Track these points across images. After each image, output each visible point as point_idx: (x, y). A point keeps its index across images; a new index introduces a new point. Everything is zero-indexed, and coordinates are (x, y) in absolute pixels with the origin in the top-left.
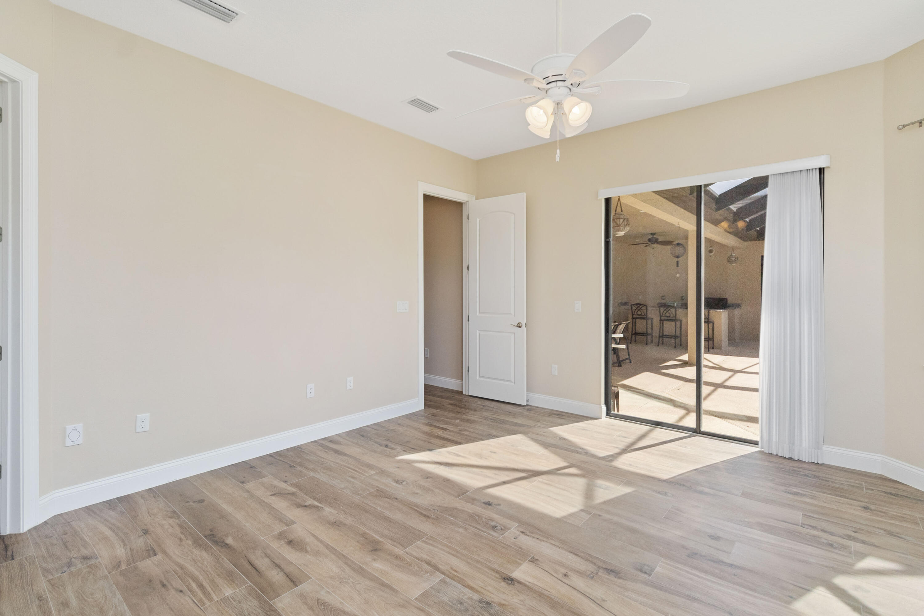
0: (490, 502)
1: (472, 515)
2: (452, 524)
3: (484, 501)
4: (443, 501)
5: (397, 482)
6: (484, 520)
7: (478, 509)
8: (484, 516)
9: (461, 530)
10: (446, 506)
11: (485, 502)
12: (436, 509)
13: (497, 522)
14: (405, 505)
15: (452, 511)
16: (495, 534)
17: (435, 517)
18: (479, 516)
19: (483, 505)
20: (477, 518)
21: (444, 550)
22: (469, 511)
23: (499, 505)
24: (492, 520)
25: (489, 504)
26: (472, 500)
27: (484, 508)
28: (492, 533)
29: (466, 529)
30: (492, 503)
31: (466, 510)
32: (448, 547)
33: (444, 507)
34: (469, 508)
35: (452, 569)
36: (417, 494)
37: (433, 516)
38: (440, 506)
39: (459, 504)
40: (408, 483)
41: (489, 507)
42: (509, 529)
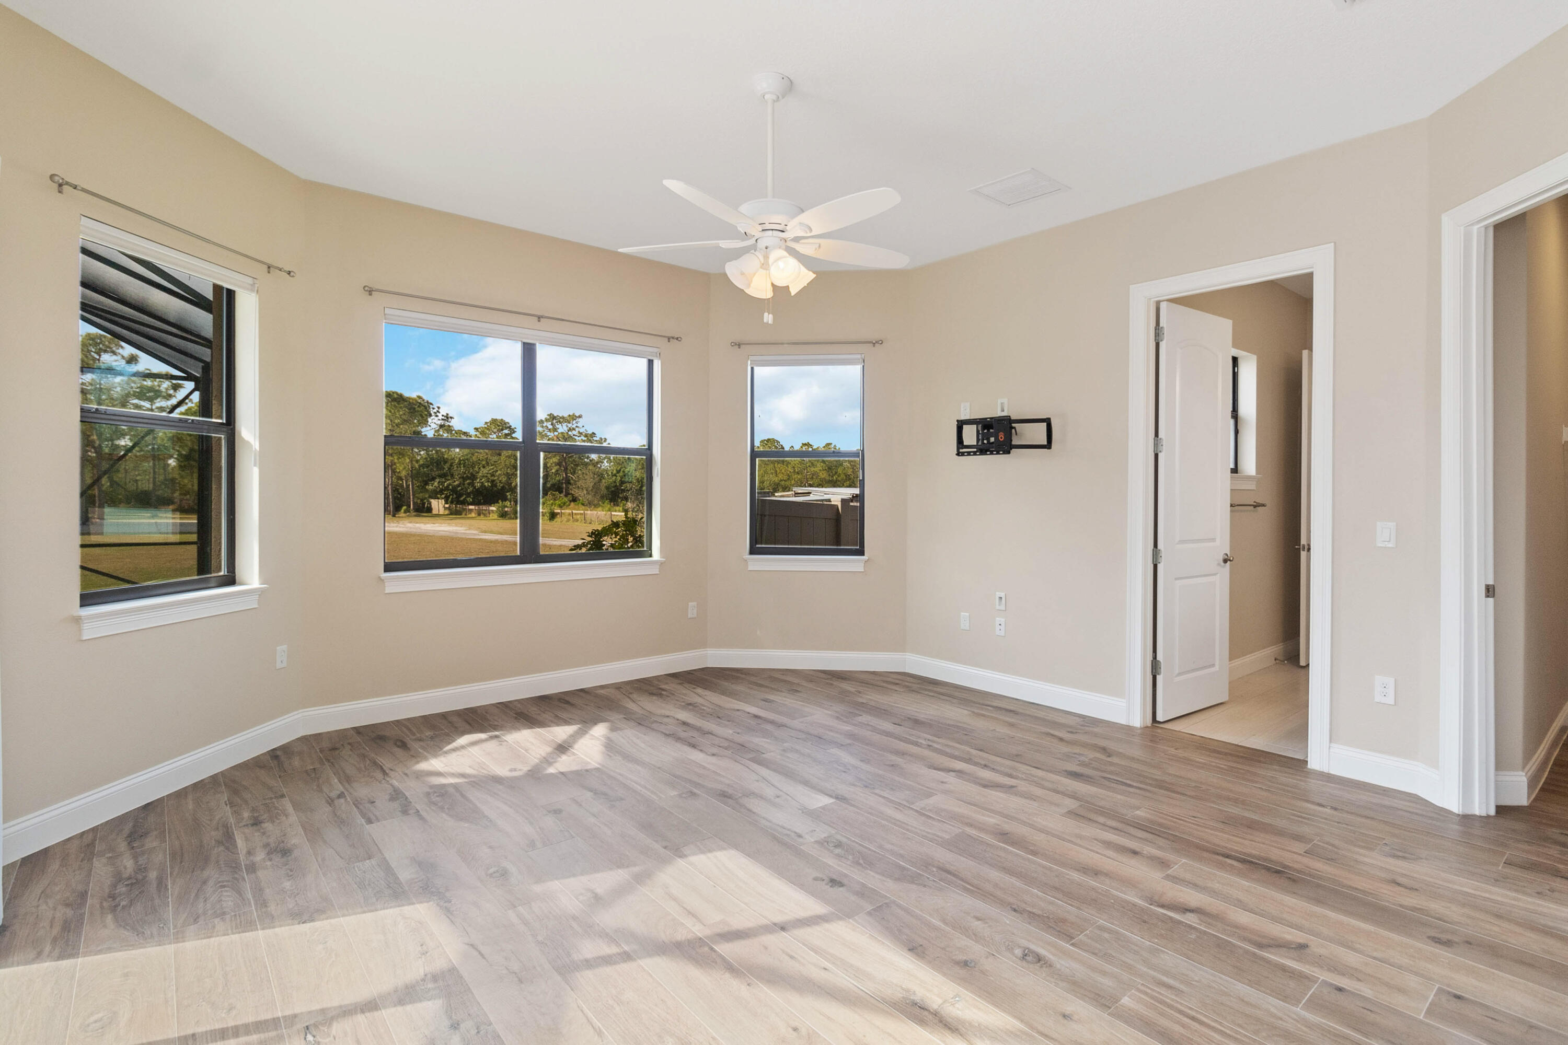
0: (831, 886)
1: (867, 866)
2: (902, 856)
3: (841, 889)
4: (920, 897)
5: (1039, 959)
6: (850, 857)
7: (857, 876)
8: (849, 863)
9: (889, 846)
10: (914, 886)
11: (840, 886)
12: (931, 882)
13: (832, 852)
14: (991, 895)
15: (903, 876)
16: (839, 837)
17: (930, 867)
18: (859, 864)
19: (845, 881)
20: (861, 861)
21: (912, 826)
22: (872, 873)
23: (816, 879)
24: (839, 856)
25: (834, 882)
26: (864, 892)
27: (846, 876)
28: (844, 840)
29: (881, 847)
30: (827, 884)
31: (877, 876)
32: (908, 830)
33: (916, 884)
34: (872, 879)
35: (901, 810)
36: (978, 919)
37: (934, 869)
38: (925, 886)
39: (888, 888)
40: (1010, 949)
41: (835, 877)
42: (816, 842)
